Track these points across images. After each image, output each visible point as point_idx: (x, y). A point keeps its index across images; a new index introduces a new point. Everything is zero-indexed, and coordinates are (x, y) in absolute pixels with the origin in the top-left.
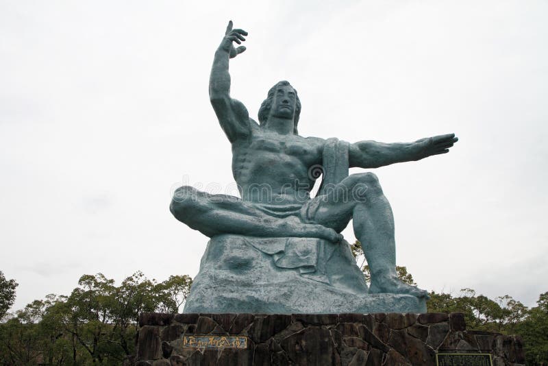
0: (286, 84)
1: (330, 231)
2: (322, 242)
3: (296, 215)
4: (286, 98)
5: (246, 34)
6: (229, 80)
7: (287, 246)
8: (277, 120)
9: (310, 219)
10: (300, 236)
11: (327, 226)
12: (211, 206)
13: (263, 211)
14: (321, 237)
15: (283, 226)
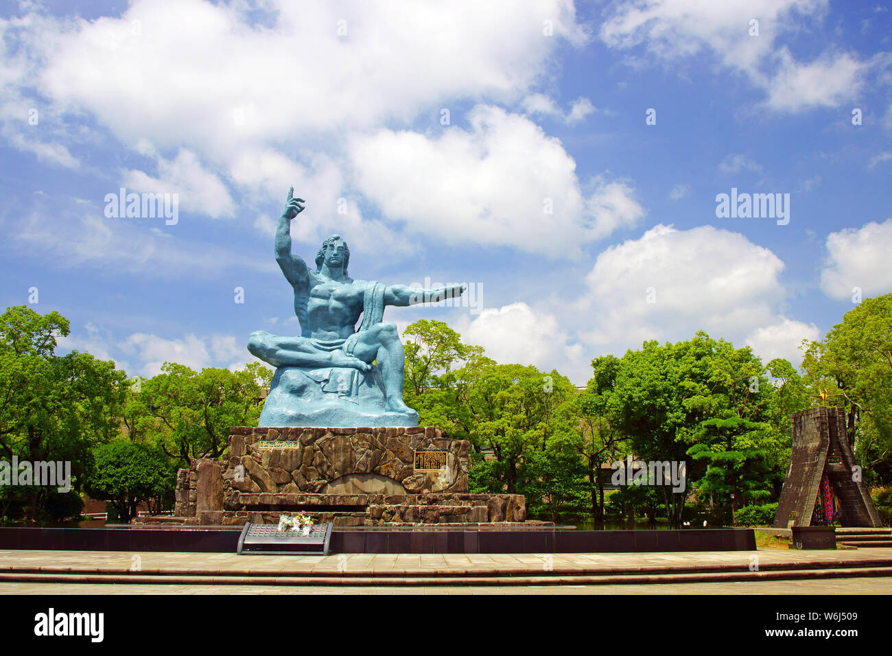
1: (362, 364)
2: (356, 371)
3: (339, 348)
4: (336, 252)
5: (304, 202)
7: (331, 375)
9: (350, 352)
10: (341, 367)
11: (361, 360)
12: (278, 348)
13: (316, 347)
14: (356, 367)
15: (330, 359)
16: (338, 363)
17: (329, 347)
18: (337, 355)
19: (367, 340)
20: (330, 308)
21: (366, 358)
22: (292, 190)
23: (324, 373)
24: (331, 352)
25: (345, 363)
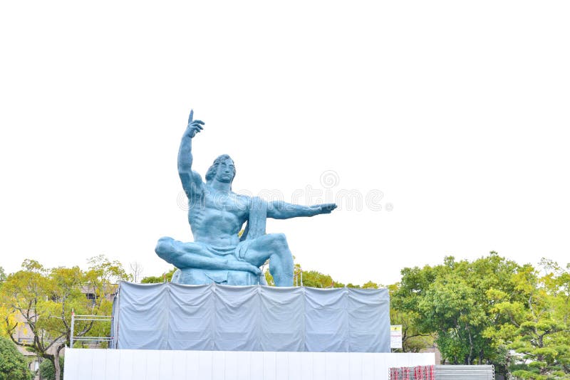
0: (227, 157)
1: (254, 268)
2: (250, 274)
3: (232, 254)
4: (228, 170)
5: (203, 124)
6: (192, 160)
7: (228, 277)
8: (220, 184)
9: (242, 258)
10: (236, 270)
11: (253, 264)
12: (184, 252)
13: (212, 252)
14: (249, 271)
15: (226, 263)
16: (232, 267)
17: (223, 252)
18: (231, 261)
19: (258, 248)
20: (223, 218)
21: (257, 263)
22: (192, 112)
23: (222, 275)
24: (225, 257)
25: (238, 267)
